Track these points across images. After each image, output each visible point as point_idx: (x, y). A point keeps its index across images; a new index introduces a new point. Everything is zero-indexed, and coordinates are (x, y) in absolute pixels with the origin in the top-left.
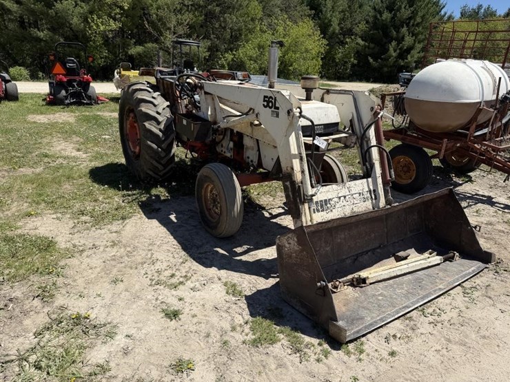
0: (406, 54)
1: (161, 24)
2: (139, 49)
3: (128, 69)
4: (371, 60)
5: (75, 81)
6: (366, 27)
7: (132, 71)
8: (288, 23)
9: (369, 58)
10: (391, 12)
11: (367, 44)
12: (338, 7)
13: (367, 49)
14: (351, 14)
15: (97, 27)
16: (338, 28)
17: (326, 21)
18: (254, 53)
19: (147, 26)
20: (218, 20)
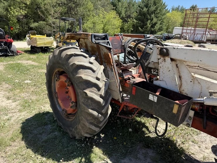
0: (154, 26)
1: (47, 12)
2: (36, 24)
3: (34, 34)
4: (140, 29)
5: (2, 42)
6: (136, 14)
7: (37, 35)
8: (105, 12)
9: (139, 28)
10: (147, 8)
11: (138, 22)
12: (124, 6)
13: (138, 24)
14: (129, 8)
15: (14, 13)
16: (124, 15)
17: (119, 12)
18: (91, 25)
19: (39, 13)
20: (74, 10)
